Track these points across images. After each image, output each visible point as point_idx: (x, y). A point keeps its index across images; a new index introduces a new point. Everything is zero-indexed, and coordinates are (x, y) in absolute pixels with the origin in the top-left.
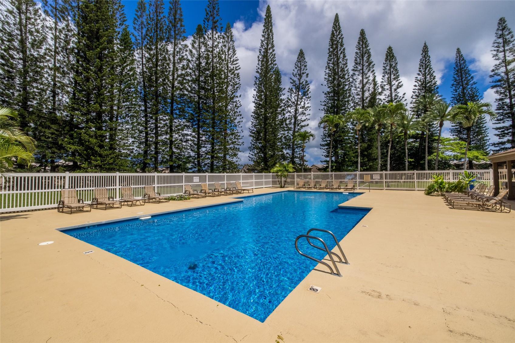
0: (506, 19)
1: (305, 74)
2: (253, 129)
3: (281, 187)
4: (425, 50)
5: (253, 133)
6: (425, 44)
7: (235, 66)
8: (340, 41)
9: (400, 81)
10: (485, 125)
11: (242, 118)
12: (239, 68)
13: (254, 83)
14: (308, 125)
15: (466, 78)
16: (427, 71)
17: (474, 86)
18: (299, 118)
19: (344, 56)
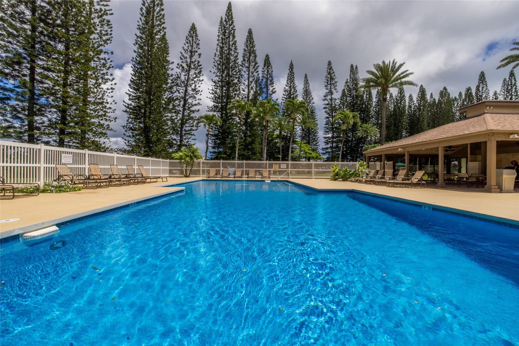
0: (332, 63)
1: (196, 54)
2: (130, 102)
3: (186, 176)
4: (291, 67)
5: (130, 109)
6: (291, 61)
7: (103, 8)
8: (232, 32)
9: (274, 87)
10: (318, 134)
11: (115, 84)
12: (110, 12)
13: (135, 42)
14: (198, 111)
15: (309, 98)
16: (292, 85)
17: (313, 105)
18: (190, 101)
19: (236, 49)
